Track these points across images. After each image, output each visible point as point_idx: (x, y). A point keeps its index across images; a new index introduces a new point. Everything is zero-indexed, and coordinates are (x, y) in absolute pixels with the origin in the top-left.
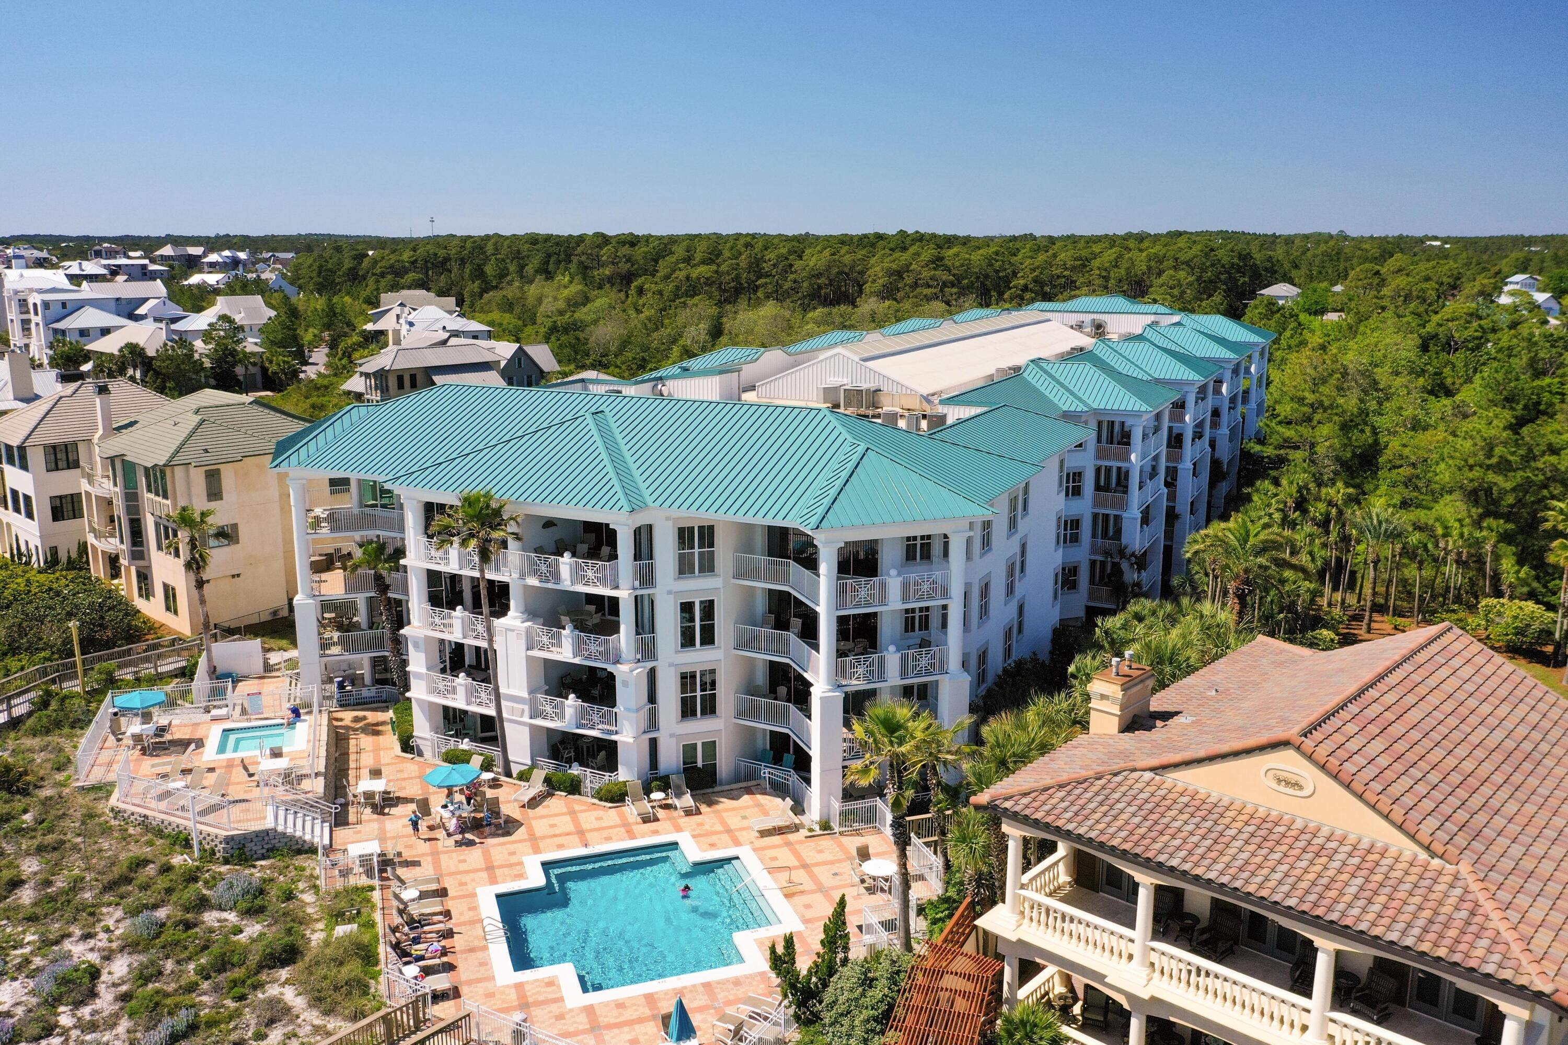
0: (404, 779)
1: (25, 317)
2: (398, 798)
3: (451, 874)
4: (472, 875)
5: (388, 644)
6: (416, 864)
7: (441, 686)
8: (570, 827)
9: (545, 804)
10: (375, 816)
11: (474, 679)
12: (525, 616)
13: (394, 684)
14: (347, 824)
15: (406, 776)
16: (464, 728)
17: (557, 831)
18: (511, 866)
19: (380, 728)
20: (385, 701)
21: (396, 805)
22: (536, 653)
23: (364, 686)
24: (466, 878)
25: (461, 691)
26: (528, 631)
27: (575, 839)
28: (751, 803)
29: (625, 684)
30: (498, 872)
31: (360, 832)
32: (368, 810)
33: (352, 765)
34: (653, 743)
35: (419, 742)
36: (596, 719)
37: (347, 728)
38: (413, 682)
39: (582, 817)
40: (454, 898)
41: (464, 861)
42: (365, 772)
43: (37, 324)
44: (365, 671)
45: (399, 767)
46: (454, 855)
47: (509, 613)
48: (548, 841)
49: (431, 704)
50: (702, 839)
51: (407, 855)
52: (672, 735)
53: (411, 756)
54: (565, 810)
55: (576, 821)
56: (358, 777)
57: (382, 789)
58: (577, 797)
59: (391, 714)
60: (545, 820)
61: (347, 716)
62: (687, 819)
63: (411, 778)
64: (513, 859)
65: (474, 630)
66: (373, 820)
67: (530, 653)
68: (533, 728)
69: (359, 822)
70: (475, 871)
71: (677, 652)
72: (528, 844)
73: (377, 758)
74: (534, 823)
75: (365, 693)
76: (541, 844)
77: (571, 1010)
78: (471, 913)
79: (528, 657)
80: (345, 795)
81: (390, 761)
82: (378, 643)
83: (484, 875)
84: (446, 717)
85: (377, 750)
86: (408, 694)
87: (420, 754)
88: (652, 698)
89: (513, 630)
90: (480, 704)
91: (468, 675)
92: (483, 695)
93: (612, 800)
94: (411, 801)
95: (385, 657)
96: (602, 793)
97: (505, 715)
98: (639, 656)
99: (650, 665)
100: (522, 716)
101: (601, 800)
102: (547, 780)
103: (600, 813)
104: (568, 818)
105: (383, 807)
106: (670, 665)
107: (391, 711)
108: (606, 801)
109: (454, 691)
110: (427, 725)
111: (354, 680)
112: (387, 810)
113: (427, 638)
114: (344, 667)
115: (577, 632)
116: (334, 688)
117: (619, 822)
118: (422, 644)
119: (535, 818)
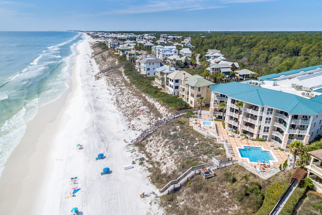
7: (230, 121)
12: (243, 115)
15: (225, 132)
27: (247, 144)
29: (256, 126)
30: (238, 146)
33: (218, 129)
36: (251, 130)
38: (226, 120)
49: (228, 123)
52: (261, 134)
60: (244, 141)
62: (263, 145)
68: (242, 129)
71: (264, 124)
76: (243, 144)
77: (248, 163)
78: (235, 150)
81: (222, 129)
87: (226, 129)
88: (260, 129)
90: (236, 125)
96: (252, 139)
97: (239, 127)
99: (260, 124)
103: (251, 142)
104: (247, 141)
110: (227, 126)
113: (228, 115)
115: (251, 119)
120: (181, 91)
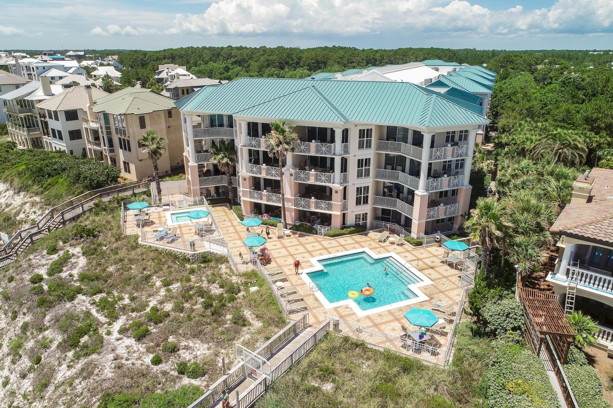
1: (29, 73)
7: (255, 195)
8: (320, 247)
12: (293, 166)
17: (316, 248)
18: (306, 262)
22: (299, 181)
25: (264, 197)
26: (295, 172)
27: (325, 251)
29: (336, 192)
31: (239, 251)
33: (223, 226)
34: (344, 214)
36: (323, 206)
43: (34, 75)
45: (242, 226)
47: (286, 166)
48: (315, 252)
49: (251, 202)
50: (374, 249)
52: (352, 211)
54: (315, 240)
55: (321, 244)
56: (228, 231)
65: (271, 173)
68: (296, 210)
71: (356, 179)
77: (362, 318)
79: (295, 183)
81: (237, 224)
85: (230, 220)
88: (345, 197)
90: (273, 202)
91: (268, 191)
92: (274, 198)
93: (332, 237)
97: (286, 206)
98: (342, 181)
99: (345, 185)
100: (291, 206)
103: (330, 242)
104: (317, 243)
106: (353, 184)
108: (329, 236)
109: (261, 197)
110: (247, 210)
113: (249, 177)
115: (316, 172)
117: (338, 244)
118: (247, 179)
120: (89, 142)
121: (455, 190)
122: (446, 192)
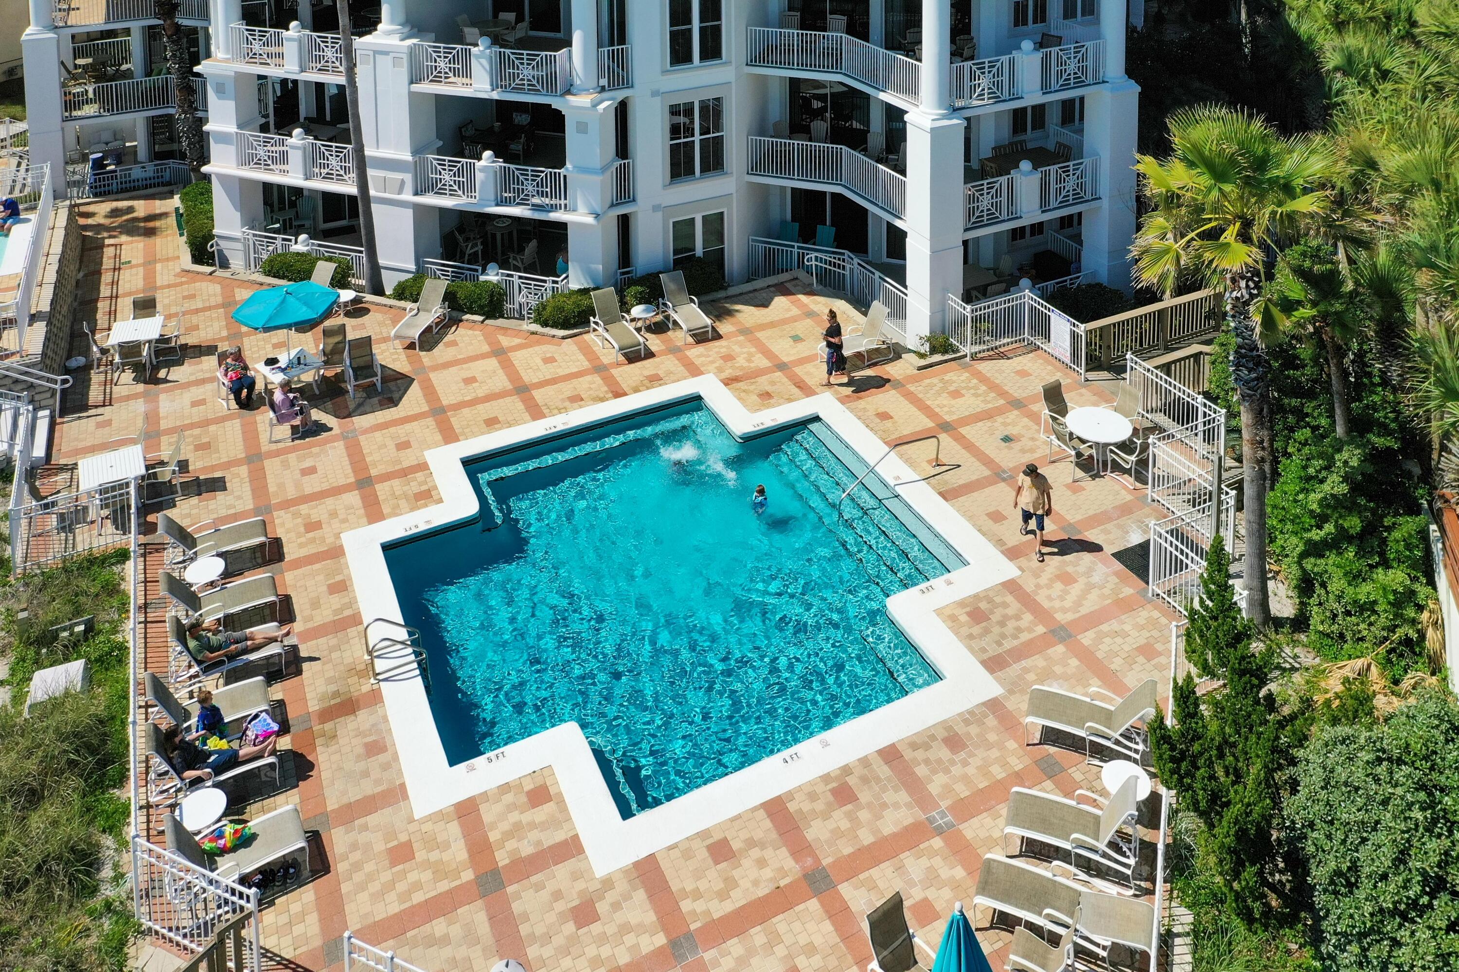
0: (197, 311)
2: (184, 347)
3: (287, 504)
4: (330, 502)
5: (176, 94)
6: (216, 485)
7: (261, 152)
8: (501, 382)
9: (449, 338)
10: (141, 387)
11: (316, 138)
12: (406, 30)
13: (183, 156)
14: (85, 407)
15: (200, 305)
16: (297, 217)
17: (481, 391)
18: (404, 473)
19: (157, 224)
20: (169, 184)
21: (180, 363)
22: (427, 87)
23: (136, 162)
24: (318, 511)
25: (296, 158)
26: (412, 52)
27: (515, 404)
28: (795, 311)
29: (582, 128)
30: (382, 490)
31: (109, 423)
32: (128, 376)
33: (105, 291)
34: (624, 222)
35: (223, 244)
36: (530, 188)
37: (99, 228)
38: (215, 149)
39: (518, 358)
40: (299, 563)
41: (312, 470)
42: (125, 305)
44: (139, 142)
45: (186, 290)
46: (292, 457)
47: (380, 27)
48: (466, 411)
49: (243, 181)
50: (741, 385)
51: (199, 466)
52: (656, 208)
53: (209, 269)
54: (486, 348)
55: (508, 366)
56: (112, 314)
57: (156, 336)
58: (500, 322)
59: (176, 201)
60: (453, 370)
61: (102, 209)
62: (701, 349)
63: (209, 308)
64: (408, 459)
65: (319, 59)
66: (135, 396)
67: (417, 88)
68: (420, 211)
69: (108, 402)
70: (336, 491)
71: (664, 72)
72: (430, 421)
73: (150, 277)
74: (436, 378)
75: (137, 173)
76: (456, 421)
77: (608, 883)
78: (336, 601)
79: (412, 95)
80: (86, 351)
81: (173, 280)
82: (159, 96)
83: (353, 498)
84: (268, 202)
85: (150, 262)
86: (205, 169)
87: (224, 264)
88: (623, 149)
89: (386, 53)
90: (328, 177)
91: (308, 132)
92: (333, 162)
93: (565, 325)
94: (210, 350)
95: (170, 116)
96: (546, 314)
97: (372, 192)
98: (604, 82)
99: (620, 95)
100: (400, 192)
101: (545, 324)
102: (450, 298)
103: (549, 349)
104: (492, 363)
105: (156, 368)
106: (655, 94)
107: (177, 197)
108: (555, 326)
109: (284, 158)
110: (236, 216)
111: (121, 156)
112: (162, 374)
113: (240, 76)
114: (106, 136)
115: (497, 49)
116: (86, 169)
117: (586, 364)
118: (230, 88)
119: (436, 368)
121: (1072, 101)
122: (1039, 110)
